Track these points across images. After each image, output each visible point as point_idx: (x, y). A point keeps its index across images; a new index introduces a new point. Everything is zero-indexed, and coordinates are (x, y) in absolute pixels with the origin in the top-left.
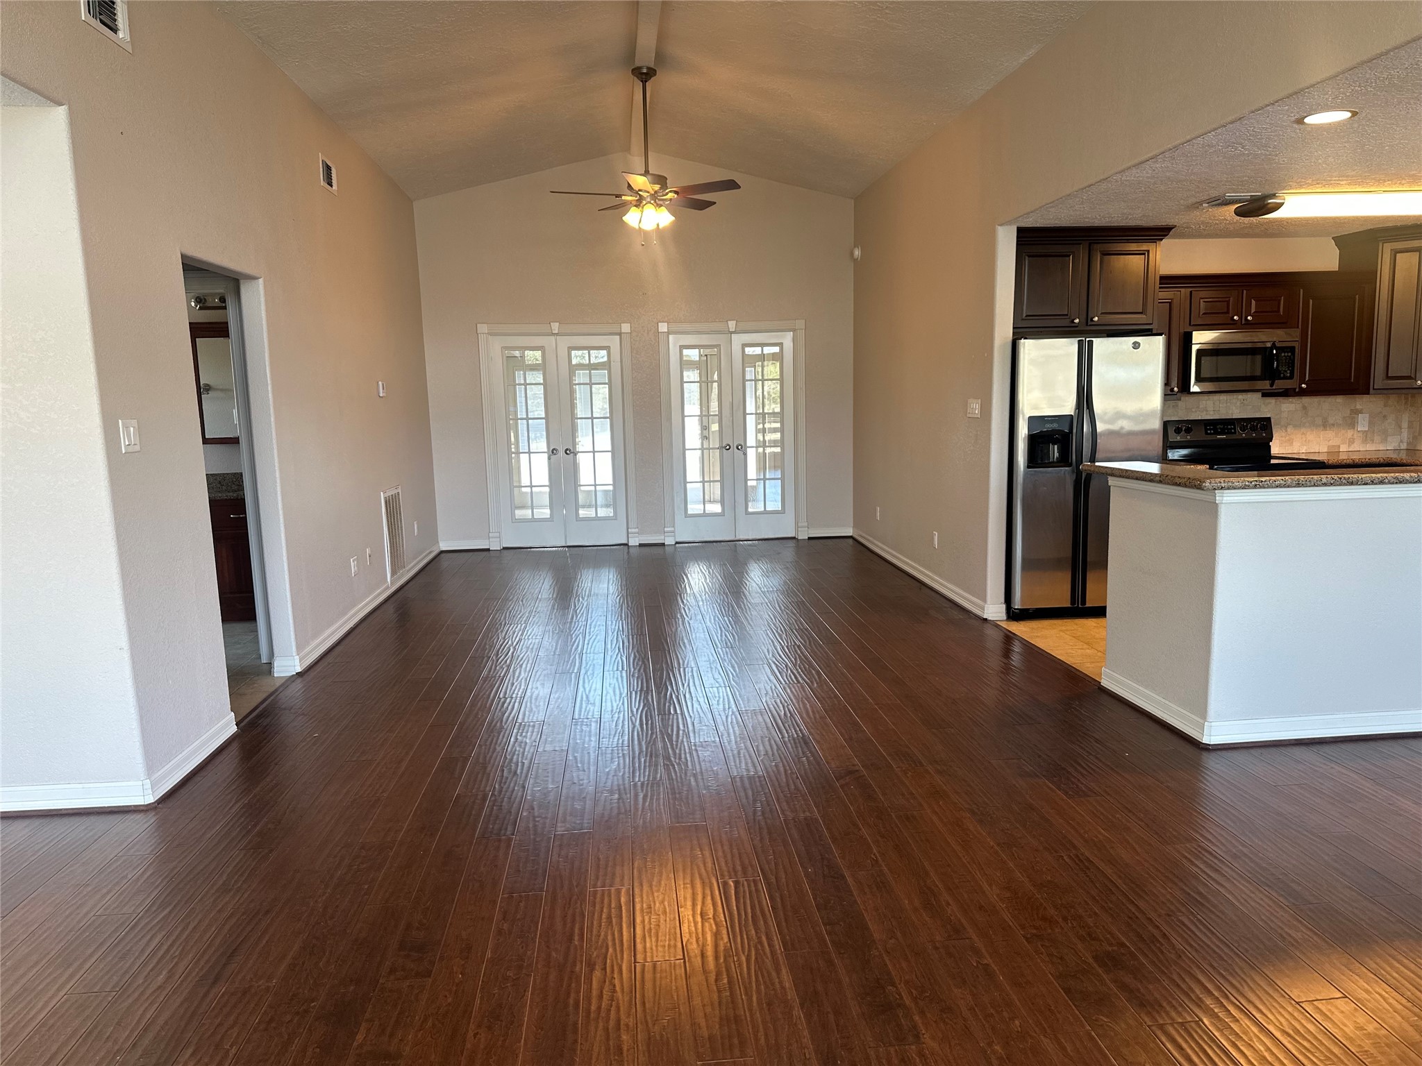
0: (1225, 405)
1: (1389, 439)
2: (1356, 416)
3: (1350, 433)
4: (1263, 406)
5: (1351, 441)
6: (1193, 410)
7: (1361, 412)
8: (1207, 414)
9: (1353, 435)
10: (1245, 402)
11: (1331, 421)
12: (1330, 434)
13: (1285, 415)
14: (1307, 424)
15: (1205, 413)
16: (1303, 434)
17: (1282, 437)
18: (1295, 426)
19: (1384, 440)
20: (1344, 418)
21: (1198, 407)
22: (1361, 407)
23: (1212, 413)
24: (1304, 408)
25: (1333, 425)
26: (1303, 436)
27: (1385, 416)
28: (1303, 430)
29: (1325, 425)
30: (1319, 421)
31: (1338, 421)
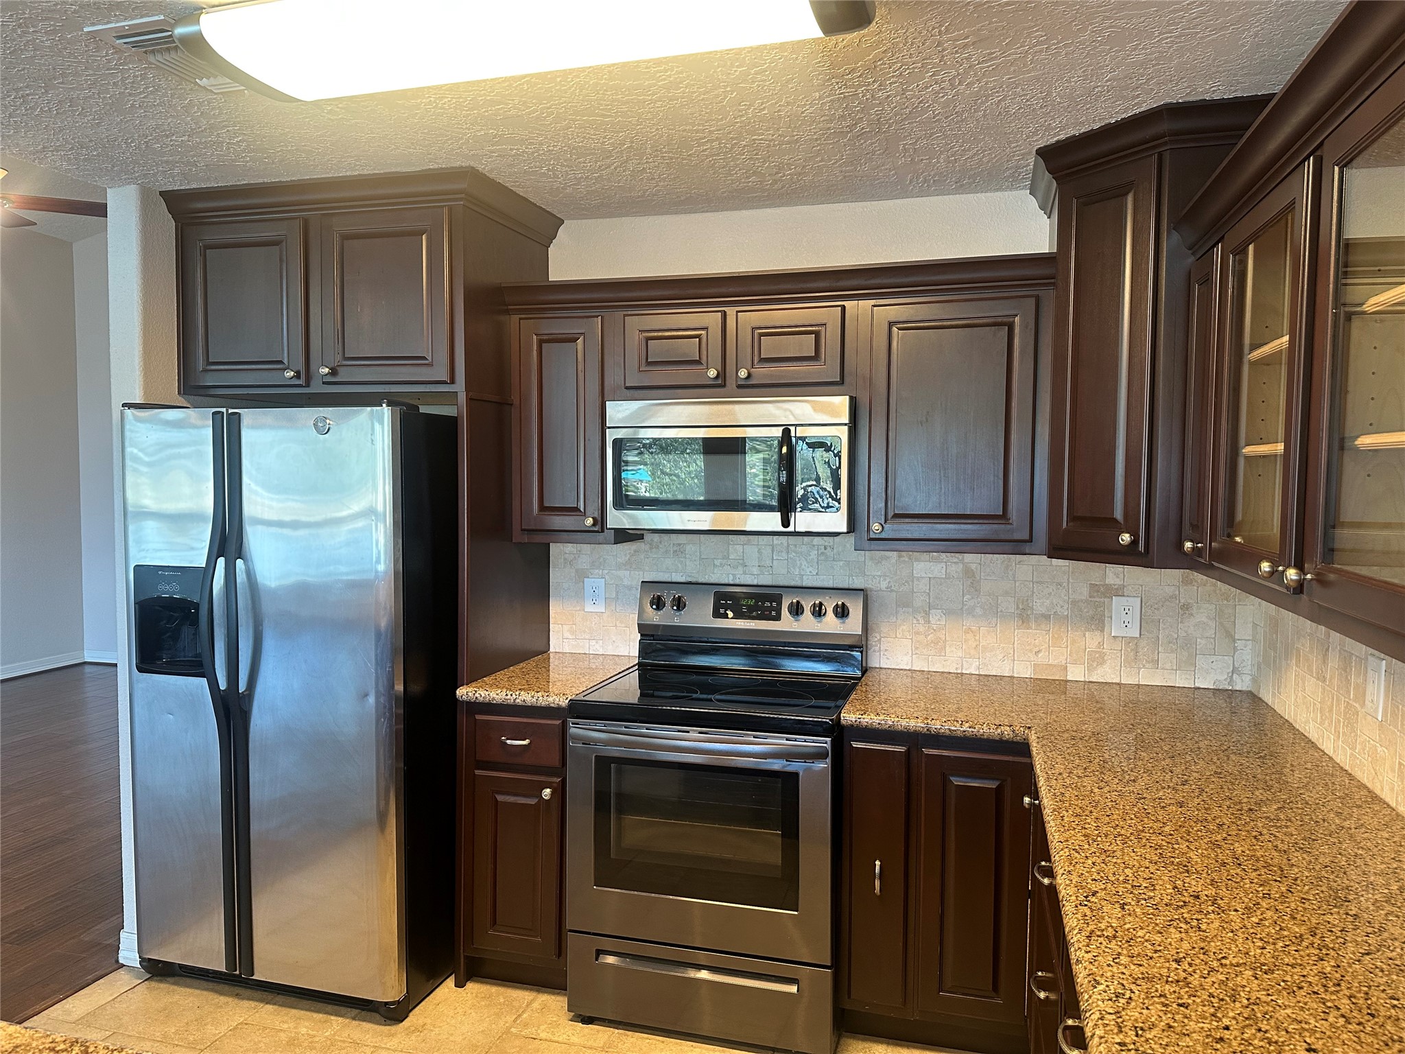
0: (784, 555)
1: (1201, 661)
2: (1106, 600)
3: (1092, 640)
4: (869, 563)
5: (1098, 659)
6: (717, 562)
7: (1119, 592)
8: (745, 573)
9: (1101, 644)
10: (828, 551)
11: (1040, 606)
12: (1037, 636)
13: (922, 586)
14: (978, 611)
15: (740, 569)
16: (969, 630)
17: (918, 633)
18: (949, 613)
19: (1188, 663)
20: (1074, 603)
21: (726, 557)
22: (1118, 582)
23: (755, 571)
24: (968, 573)
25: (1047, 617)
26: (970, 636)
27: (1186, 607)
28: (968, 622)
29: (1024, 615)
30: (1008, 605)
31: (1059, 609)
